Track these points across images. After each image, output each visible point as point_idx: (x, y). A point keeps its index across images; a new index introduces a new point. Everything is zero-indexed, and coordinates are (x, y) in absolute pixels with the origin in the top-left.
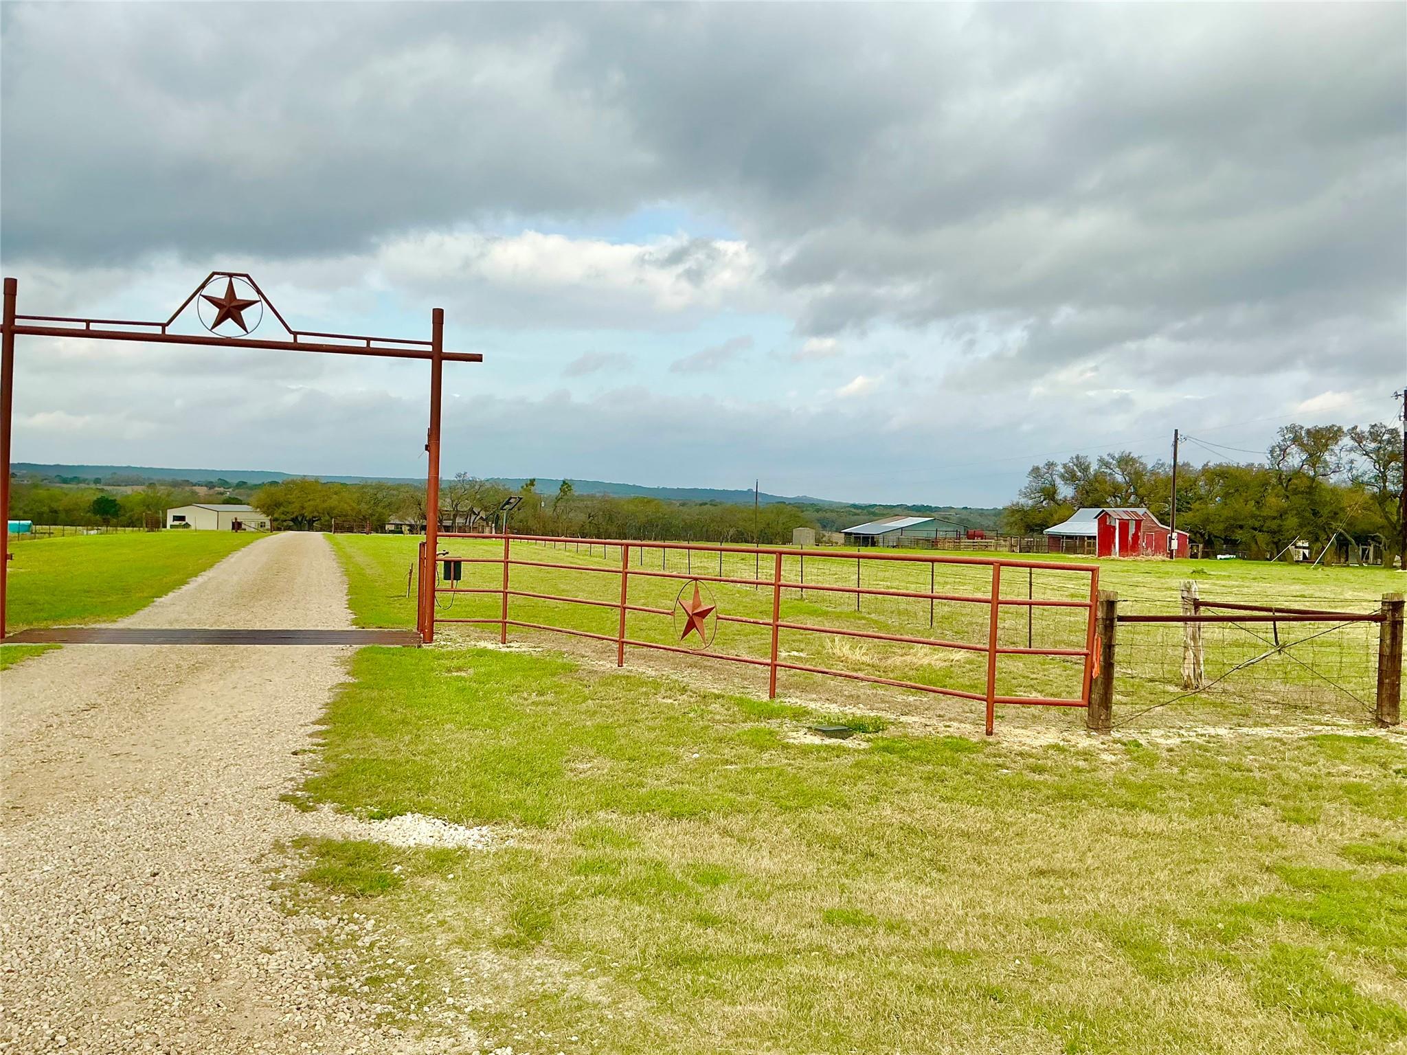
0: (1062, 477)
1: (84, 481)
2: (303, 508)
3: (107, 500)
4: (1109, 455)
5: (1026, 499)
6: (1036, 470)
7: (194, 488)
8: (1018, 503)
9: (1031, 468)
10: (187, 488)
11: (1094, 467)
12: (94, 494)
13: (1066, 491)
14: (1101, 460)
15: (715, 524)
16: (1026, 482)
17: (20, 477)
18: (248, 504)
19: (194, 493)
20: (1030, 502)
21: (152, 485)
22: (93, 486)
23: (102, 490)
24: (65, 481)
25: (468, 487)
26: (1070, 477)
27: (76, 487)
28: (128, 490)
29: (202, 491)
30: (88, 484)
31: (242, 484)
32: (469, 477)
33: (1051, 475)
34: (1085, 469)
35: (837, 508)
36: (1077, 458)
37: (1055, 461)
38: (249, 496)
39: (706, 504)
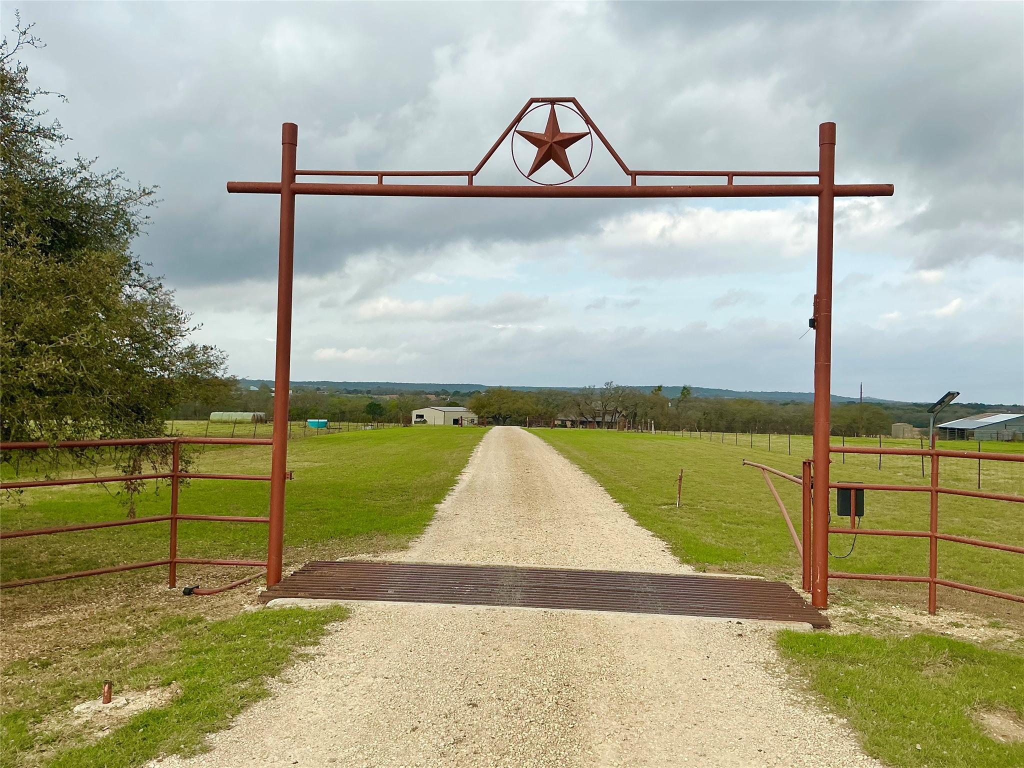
1: (361, 392)
2: (500, 409)
3: (375, 404)
7: (428, 396)
10: (423, 396)
12: (367, 401)
17: (323, 390)
18: (463, 406)
19: (428, 399)
21: (401, 395)
22: (366, 395)
23: (371, 398)
24: (349, 392)
25: (613, 392)
27: (356, 396)
28: (387, 397)
29: (432, 397)
30: (363, 394)
31: (456, 393)
32: (614, 385)
38: (462, 401)
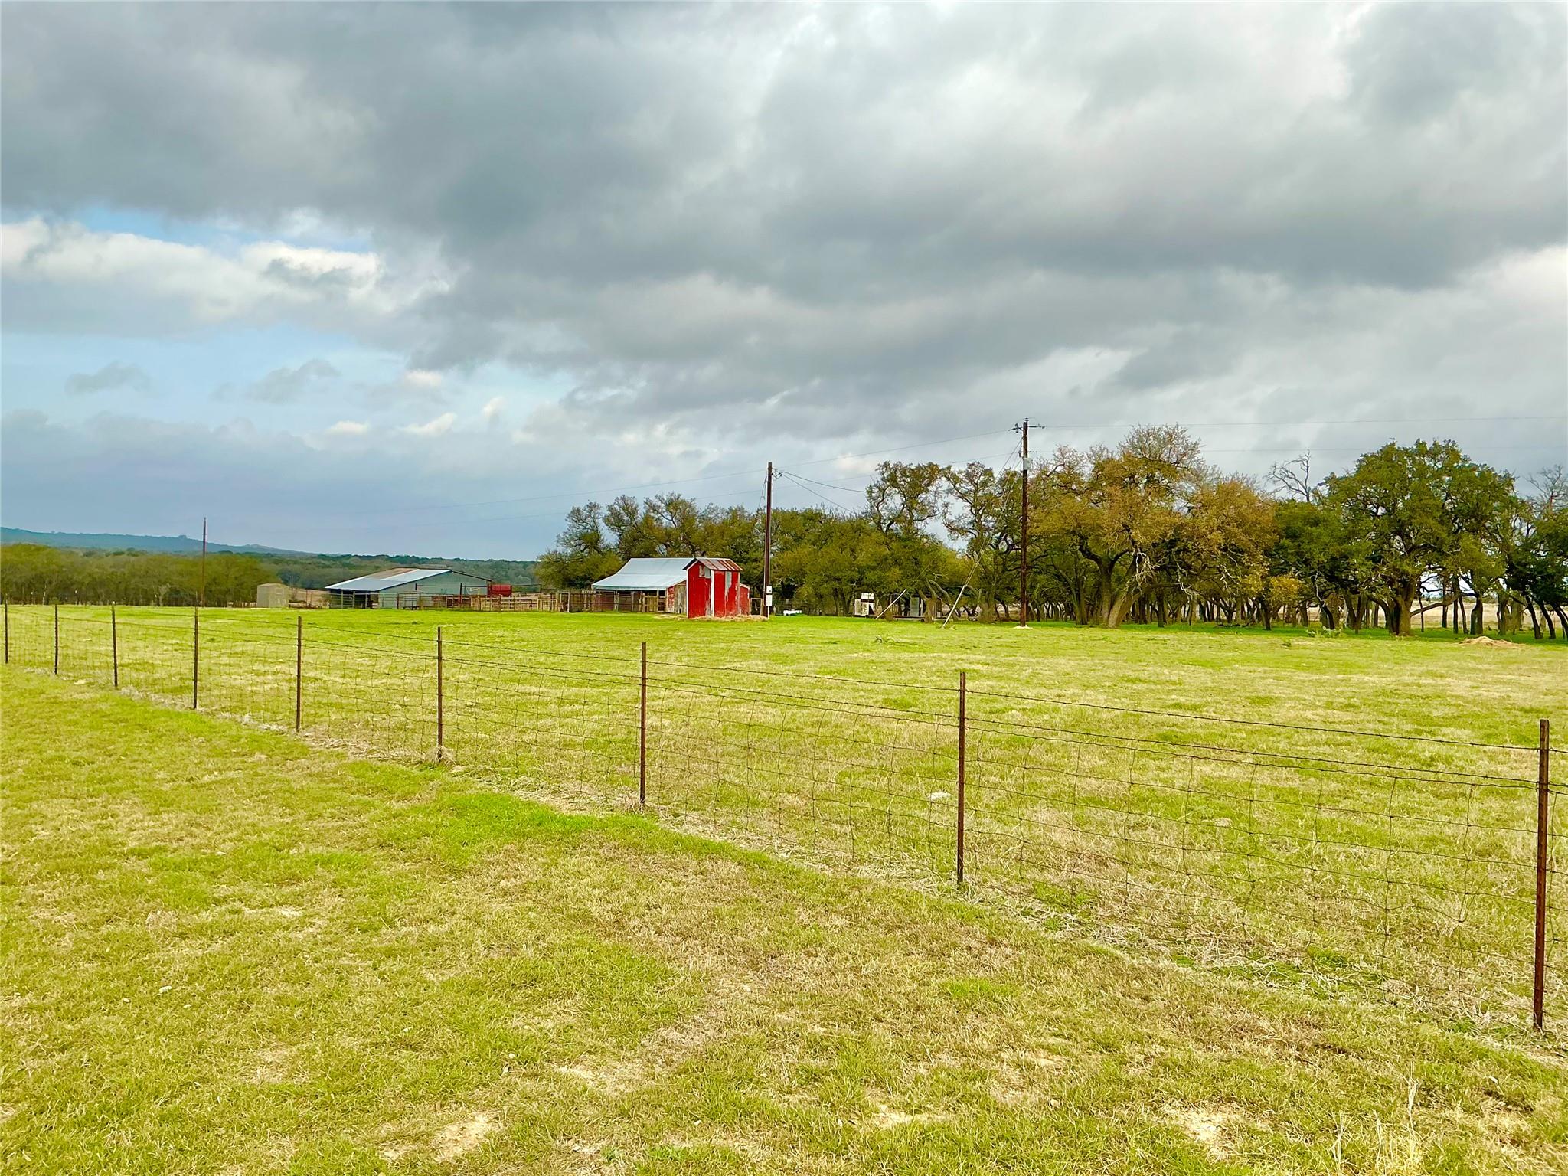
0: (607, 520)
4: (657, 496)
5: (565, 547)
6: (576, 512)
8: (555, 552)
9: (571, 510)
11: (641, 511)
13: (610, 538)
14: (647, 503)
15: (137, 579)
16: (564, 526)
20: (569, 551)
26: (615, 520)
33: (593, 518)
34: (632, 513)
35: (301, 558)
36: (623, 498)
37: (598, 503)
39: (123, 553)
